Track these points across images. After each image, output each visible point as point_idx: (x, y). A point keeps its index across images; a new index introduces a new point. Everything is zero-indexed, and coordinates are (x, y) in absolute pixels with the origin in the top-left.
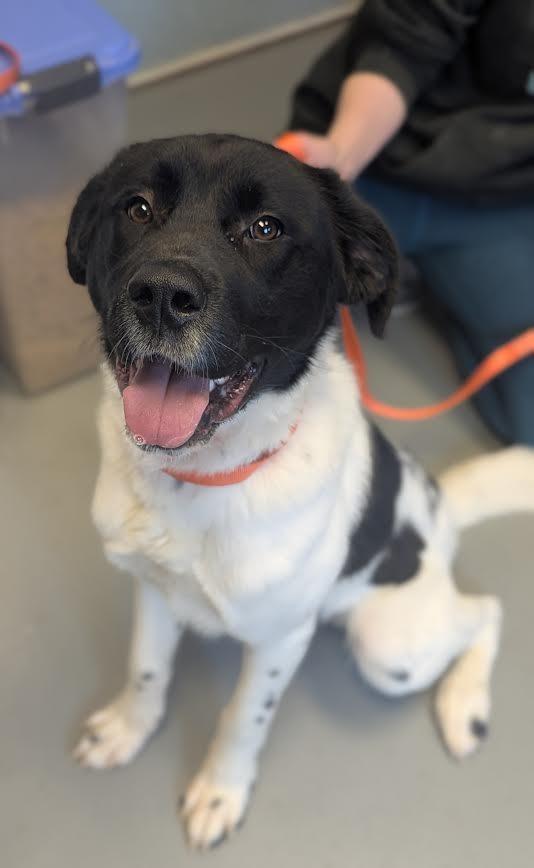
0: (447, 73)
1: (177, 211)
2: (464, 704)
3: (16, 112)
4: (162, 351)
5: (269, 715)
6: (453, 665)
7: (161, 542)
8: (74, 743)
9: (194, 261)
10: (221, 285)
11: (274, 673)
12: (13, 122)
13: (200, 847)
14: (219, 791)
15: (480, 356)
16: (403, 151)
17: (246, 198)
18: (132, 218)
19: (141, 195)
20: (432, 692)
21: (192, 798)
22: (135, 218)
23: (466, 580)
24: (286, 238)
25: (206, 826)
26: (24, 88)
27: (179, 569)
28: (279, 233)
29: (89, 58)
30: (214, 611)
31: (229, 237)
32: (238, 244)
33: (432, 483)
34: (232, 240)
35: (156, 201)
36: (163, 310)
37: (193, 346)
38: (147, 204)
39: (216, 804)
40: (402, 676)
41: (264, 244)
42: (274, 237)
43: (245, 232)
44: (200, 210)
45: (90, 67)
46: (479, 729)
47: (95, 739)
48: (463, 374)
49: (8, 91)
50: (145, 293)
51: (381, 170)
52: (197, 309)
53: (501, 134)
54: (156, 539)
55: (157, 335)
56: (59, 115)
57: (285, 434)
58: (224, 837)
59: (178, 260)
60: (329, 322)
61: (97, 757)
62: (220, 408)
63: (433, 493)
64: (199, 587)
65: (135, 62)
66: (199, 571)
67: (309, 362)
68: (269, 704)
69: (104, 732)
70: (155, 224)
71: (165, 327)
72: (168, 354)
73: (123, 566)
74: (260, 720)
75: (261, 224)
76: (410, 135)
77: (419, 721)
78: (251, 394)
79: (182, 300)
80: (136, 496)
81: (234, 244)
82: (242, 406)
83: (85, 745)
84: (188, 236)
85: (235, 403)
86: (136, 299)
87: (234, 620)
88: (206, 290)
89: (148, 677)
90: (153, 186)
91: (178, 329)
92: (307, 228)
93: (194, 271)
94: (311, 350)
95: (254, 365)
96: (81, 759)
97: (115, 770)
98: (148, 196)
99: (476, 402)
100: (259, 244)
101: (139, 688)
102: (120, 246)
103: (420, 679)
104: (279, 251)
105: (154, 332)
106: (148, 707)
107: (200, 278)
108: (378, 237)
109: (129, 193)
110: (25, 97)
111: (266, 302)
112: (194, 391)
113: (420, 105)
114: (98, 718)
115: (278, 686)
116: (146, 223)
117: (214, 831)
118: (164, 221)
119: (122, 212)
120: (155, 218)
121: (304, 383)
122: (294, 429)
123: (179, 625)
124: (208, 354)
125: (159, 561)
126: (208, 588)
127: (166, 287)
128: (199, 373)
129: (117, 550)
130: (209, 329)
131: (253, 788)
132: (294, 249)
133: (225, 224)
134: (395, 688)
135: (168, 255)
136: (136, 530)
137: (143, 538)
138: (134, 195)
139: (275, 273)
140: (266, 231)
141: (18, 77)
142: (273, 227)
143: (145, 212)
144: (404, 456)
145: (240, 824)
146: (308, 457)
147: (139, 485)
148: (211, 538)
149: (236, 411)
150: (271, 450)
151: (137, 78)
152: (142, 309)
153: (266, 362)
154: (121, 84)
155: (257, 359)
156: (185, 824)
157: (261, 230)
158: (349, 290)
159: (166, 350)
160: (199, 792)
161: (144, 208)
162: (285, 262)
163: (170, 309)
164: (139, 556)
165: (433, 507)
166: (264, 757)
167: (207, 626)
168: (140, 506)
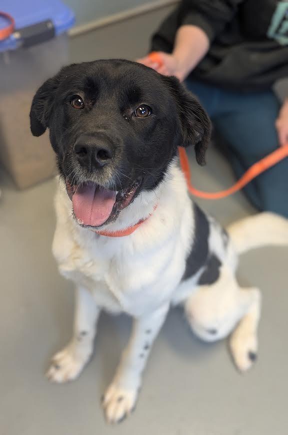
0: (228, 27)
1: (97, 104)
2: (245, 344)
3: (13, 48)
4: (93, 179)
5: (146, 353)
6: (238, 324)
7: (89, 265)
8: (47, 369)
9: (107, 132)
10: (122, 144)
11: (148, 332)
12: (11, 53)
13: (113, 422)
14: (121, 392)
15: (246, 168)
16: (207, 66)
17: (132, 96)
18: (73, 106)
19: (78, 94)
20: (228, 339)
21: (108, 397)
22: (75, 106)
23: (243, 281)
24: (153, 116)
25: (116, 411)
26: (16, 36)
27: (98, 278)
28: (150, 113)
29: (49, 21)
30: (116, 300)
31: (125, 117)
32: (129, 120)
33: (225, 232)
34: (126, 118)
35: (85, 98)
36: (93, 159)
37: (109, 176)
38: (81, 99)
39: (120, 399)
40: (213, 332)
41: (143, 120)
42: (147, 116)
43: (132, 114)
44: (109, 102)
45: (50, 26)
46: (252, 357)
47: (57, 367)
48: (237, 177)
49: (8, 37)
50: (83, 150)
51: (196, 75)
52: (110, 158)
53: (255, 57)
54: (86, 264)
55: (90, 172)
56: (33, 50)
57: (151, 210)
58: (125, 416)
59: (99, 132)
60: (174, 154)
61: (59, 376)
62: (121, 203)
63: (225, 237)
64: (108, 287)
65: (73, 23)
66: (108, 279)
67: (164, 175)
68: (146, 347)
69: (62, 363)
70: (86, 110)
71: (94, 167)
72: (96, 181)
73: (68, 277)
74: (142, 356)
75: (141, 109)
76: (211, 58)
77: (222, 354)
78: (136, 195)
79: (103, 154)
80: (76, 242)
81: (128, 121)
82: (132, 201)
83: (52, 370)
84: (104, 117)
85: (128, 200)
86: (78, 153)
87: (126, 305)
88: (114, 147)
89: (84, 333)
90: (84, 90)
91: (100, 168)
92: (164, 109)
93: (108, 138)
94: (165, 169)
95: (138, 181)
96: (50, 378)
97: (68, 382)
98: (81, 95)
99: (244, 190)
100: (140, 120)
101: (79, 339)
102: (67, 121)
103: (222, 333)
104: (149, 123)
105: (88, 171)
106: (84, 349)
107: (112, 142)
108: (199, 113)
109: (71, 93)
110: (17, 40)
111: (144, 150)
112: (108, 198)
113: (215, 43)
114: (59, 356)
115: (150, 338)
116: (81, 109)
117: (120, 414)
118: (91, 109)
119: (68, 103)
120: (86, 107)
121: (161, 185)
122: (155, 208)
123: (98, 307)
124: (116, 180)
125: (87, 275)
126: (112, 288)
127: (94, 148)
128: (111, 189)
129: (66, 269)
130: (117, 167)
131: (140, 391)
132: (157, 121)
133: (122, 110)
134: (210, 338)
135: (94, 130)
136: (75, 258)
137: (79, 263)
138: (75, 94)
139: (148, 134)
140: (143, 112)
141: (14, 30)
142: (147, 110)
143: (80, 103)
144: (211, 219)
145: (133, 409)
146: (163, 220)
147: (77, 237)
148: (113, 263)
149: (129, 204)
150: (144, 219)
151: (73, 31)
152: (82, 158)
153: (143, 178)
154: (65, 34)
155: (139, 178)
156: (105, 410)
157: (141, 112)
158: (184, 139)
159: (94, 179)
160: (112, 394)
161: (80, 101)
162: (153, 129)
163: (96, 159)
164: (77, 272)
165: (225, 244)
166: (144, 374)
167: (113, 308)
168: (78, 247)
